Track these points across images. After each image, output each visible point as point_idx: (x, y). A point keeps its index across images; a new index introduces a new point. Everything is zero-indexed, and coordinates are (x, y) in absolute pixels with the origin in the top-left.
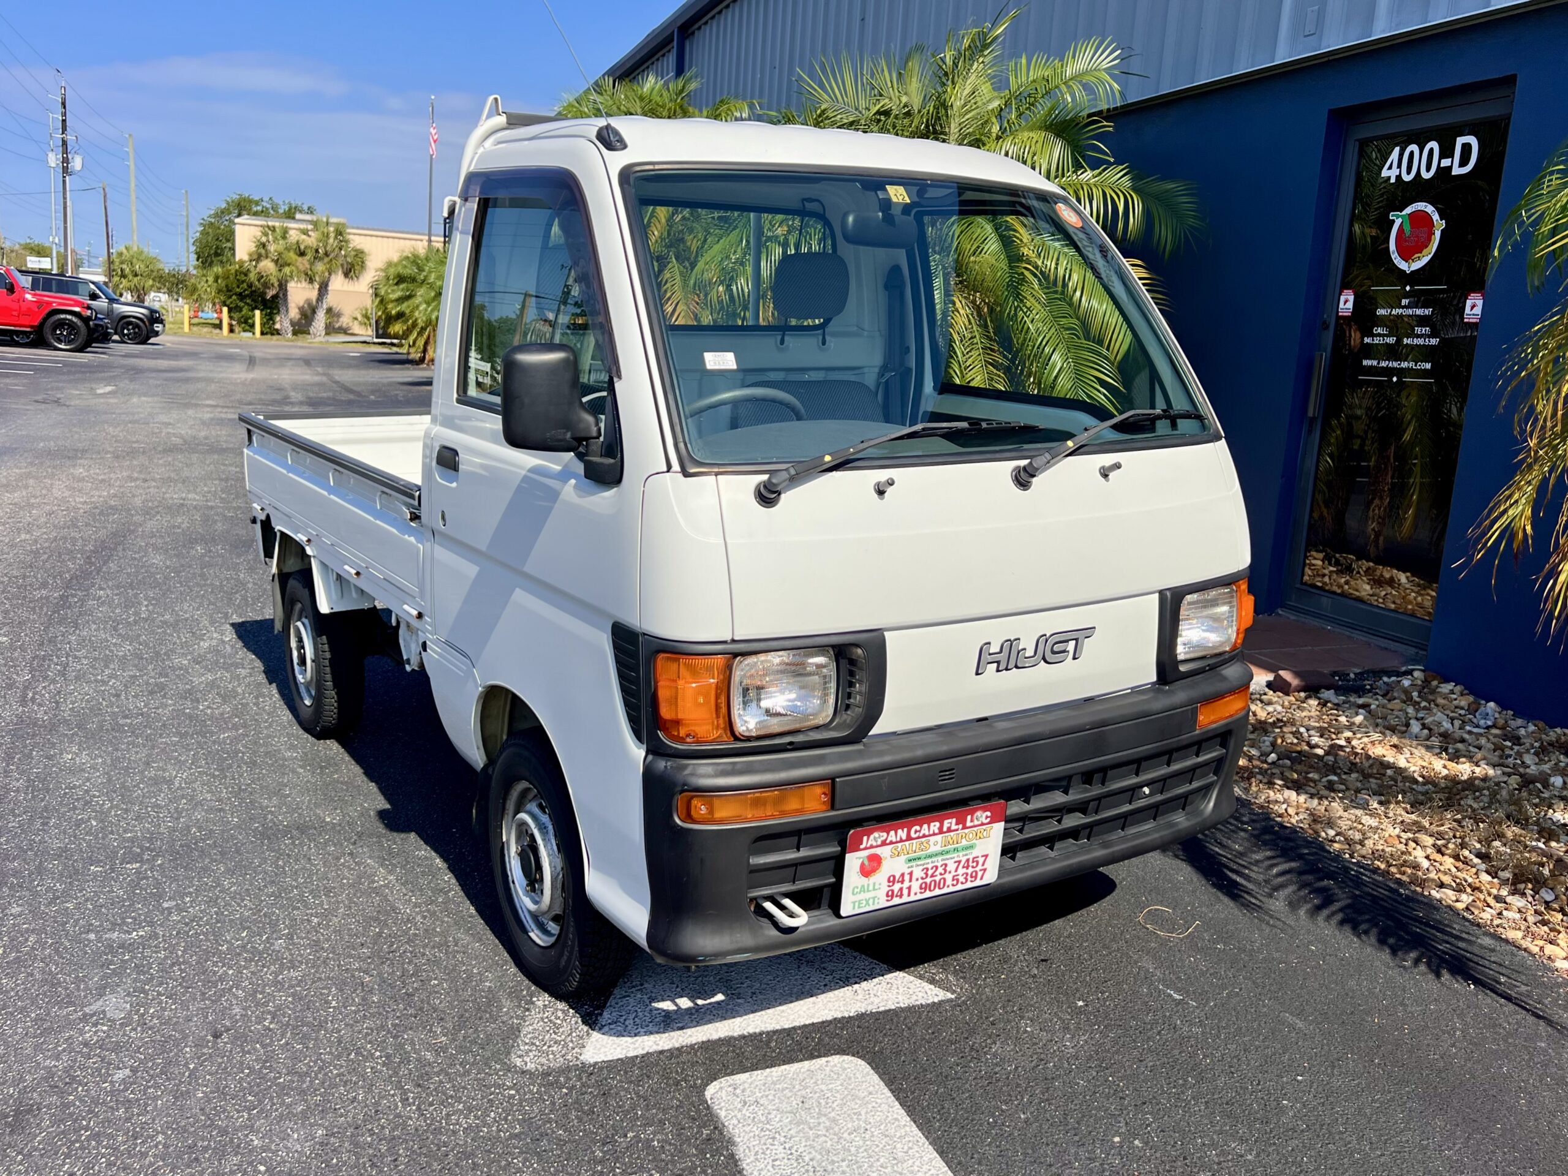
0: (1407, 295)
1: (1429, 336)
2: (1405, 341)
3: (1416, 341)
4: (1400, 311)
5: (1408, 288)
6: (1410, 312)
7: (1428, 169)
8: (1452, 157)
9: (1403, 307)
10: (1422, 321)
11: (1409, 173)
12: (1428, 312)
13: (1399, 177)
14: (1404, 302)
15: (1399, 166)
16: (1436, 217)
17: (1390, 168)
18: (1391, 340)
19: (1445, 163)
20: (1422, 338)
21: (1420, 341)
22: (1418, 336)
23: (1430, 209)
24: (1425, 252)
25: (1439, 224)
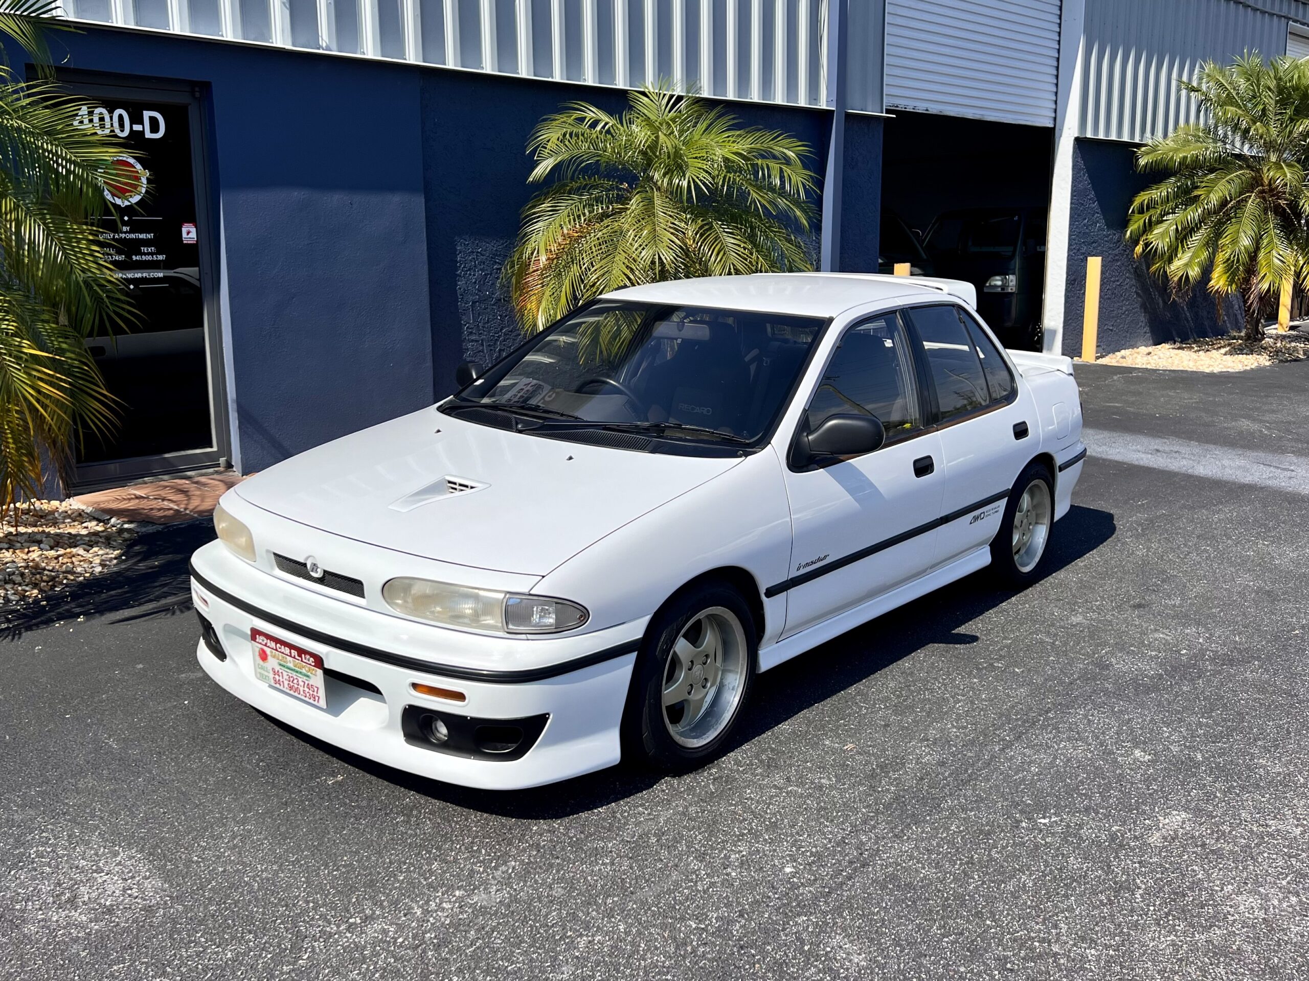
1: (156, 254)
2: (134, 258)
3: (144, 258)
4: (123, 236)
6: (133, 236)
10: (147, 243)
12: (150, 236)
14: (125, 229)
16: (139, 167)
18: (122, 258)
20: (148, 254)
21: (149, 258)
22: (145, 254)
25: (144, 175)
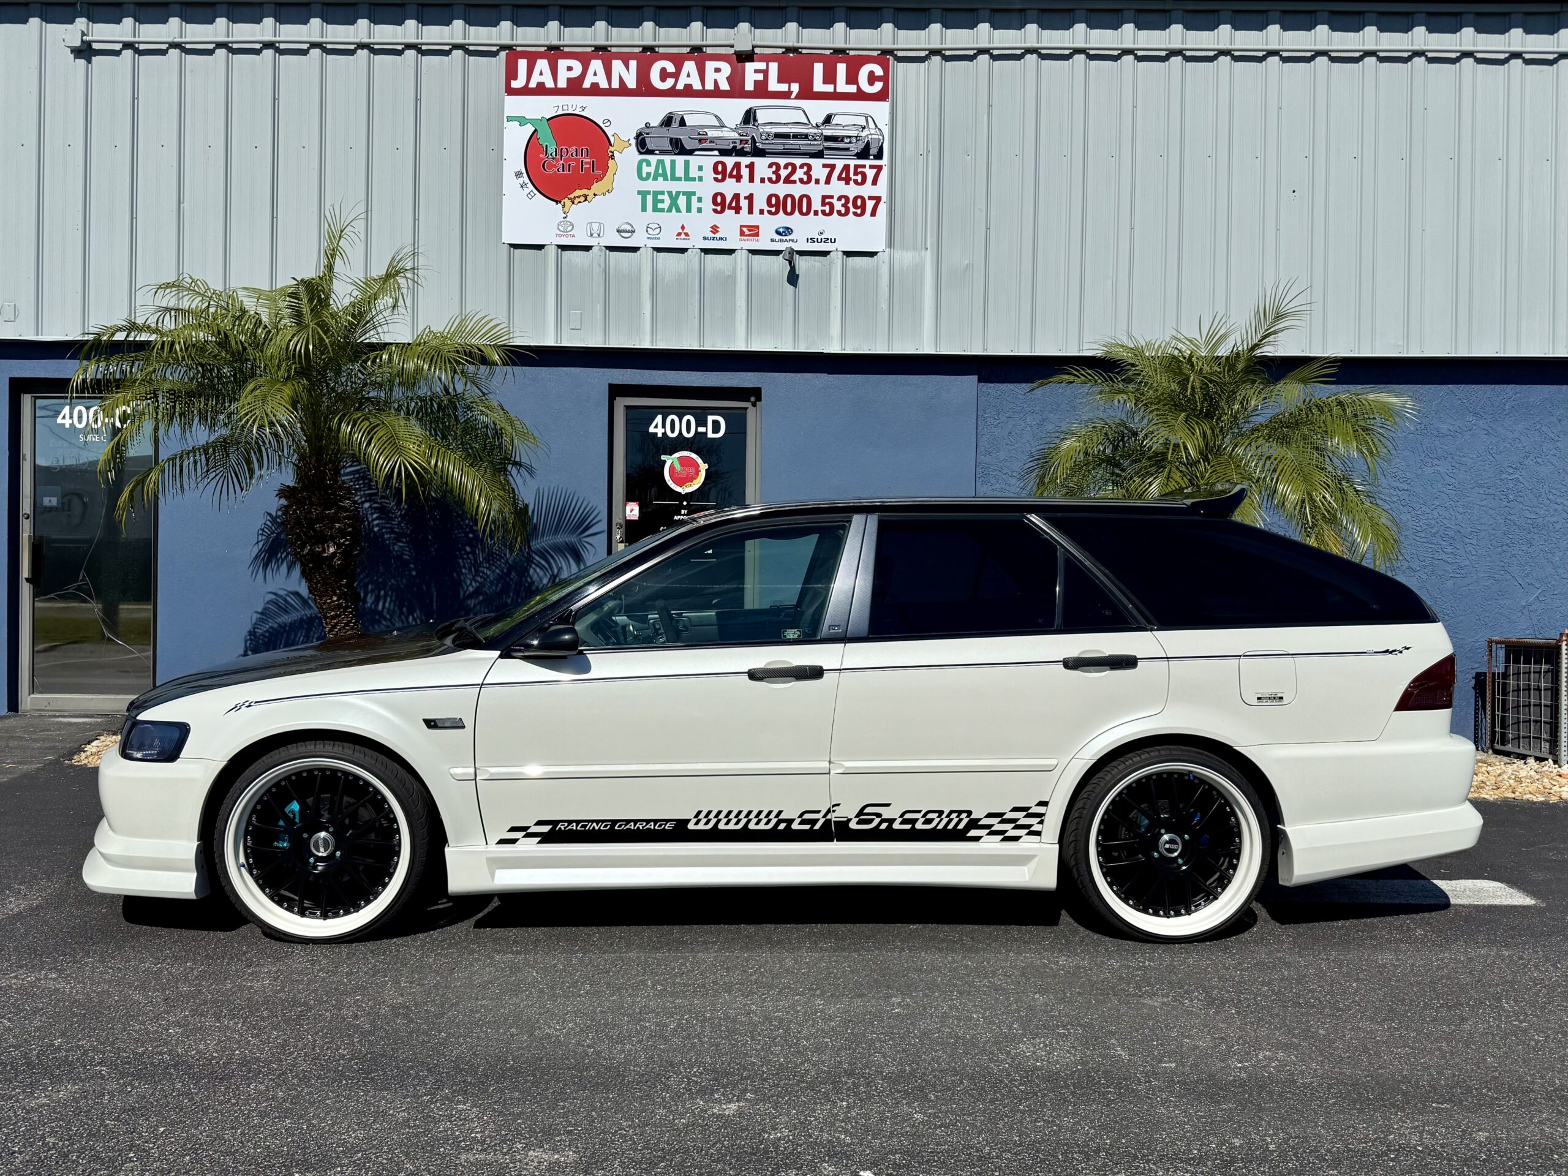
0: (684, 508)
5: (685, 503)
7: (688, 431)
8: (705, 425)
9: (683, 515)
11: (673, 431)
13: (665, 434)
14: (683, 512)
15: (664, 426)
16: (700, 461)
17: (656, 427)
19: (701, 429)
23: (694, 456)
24: (695, 482)
25: (703, 467)
